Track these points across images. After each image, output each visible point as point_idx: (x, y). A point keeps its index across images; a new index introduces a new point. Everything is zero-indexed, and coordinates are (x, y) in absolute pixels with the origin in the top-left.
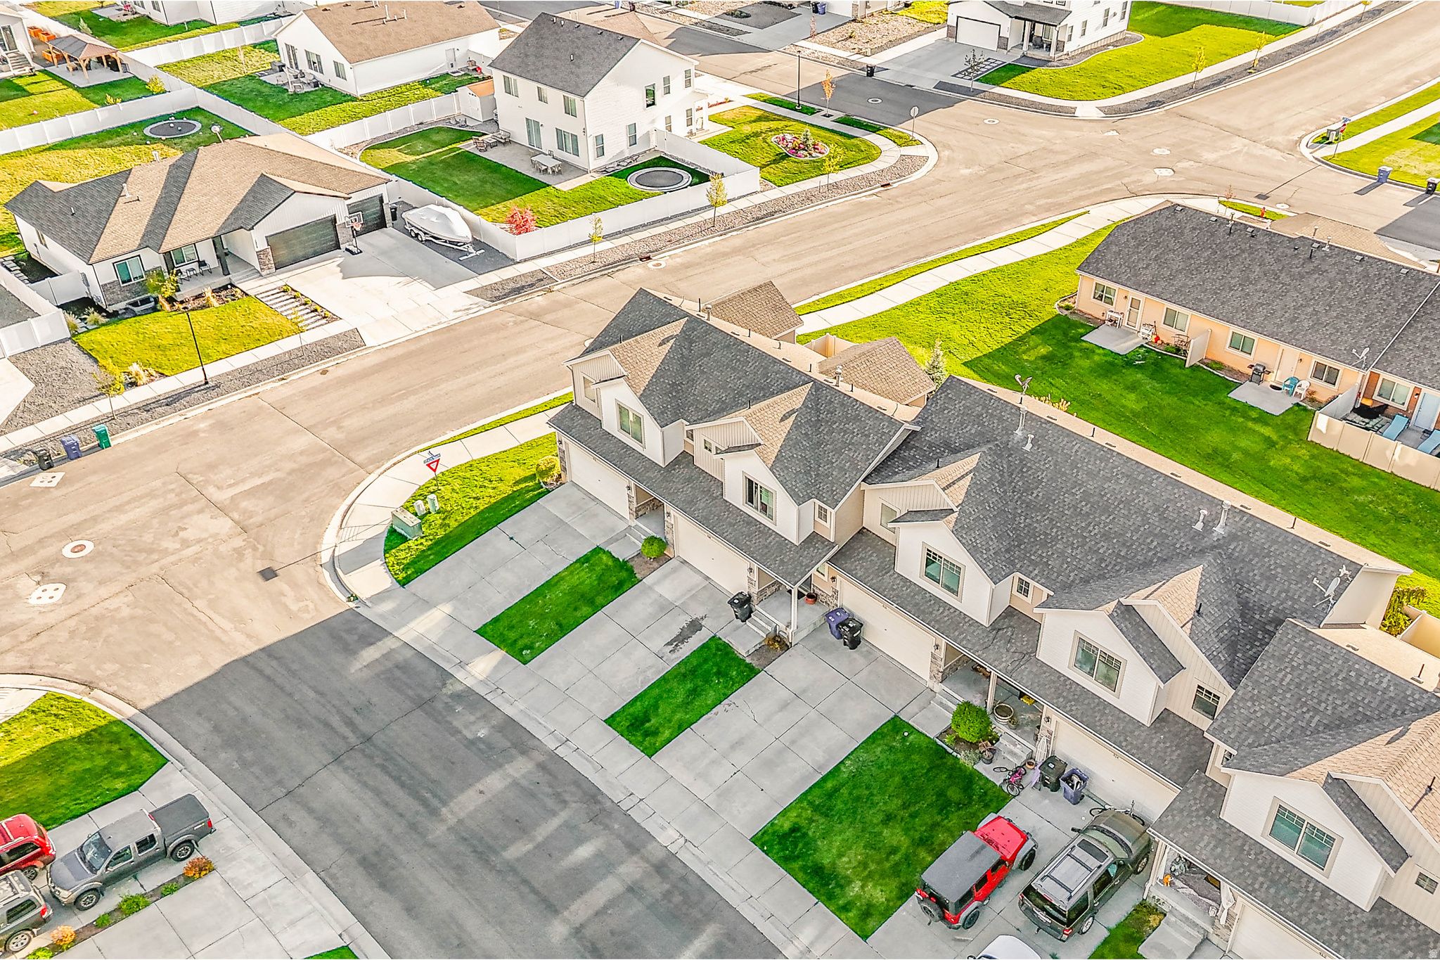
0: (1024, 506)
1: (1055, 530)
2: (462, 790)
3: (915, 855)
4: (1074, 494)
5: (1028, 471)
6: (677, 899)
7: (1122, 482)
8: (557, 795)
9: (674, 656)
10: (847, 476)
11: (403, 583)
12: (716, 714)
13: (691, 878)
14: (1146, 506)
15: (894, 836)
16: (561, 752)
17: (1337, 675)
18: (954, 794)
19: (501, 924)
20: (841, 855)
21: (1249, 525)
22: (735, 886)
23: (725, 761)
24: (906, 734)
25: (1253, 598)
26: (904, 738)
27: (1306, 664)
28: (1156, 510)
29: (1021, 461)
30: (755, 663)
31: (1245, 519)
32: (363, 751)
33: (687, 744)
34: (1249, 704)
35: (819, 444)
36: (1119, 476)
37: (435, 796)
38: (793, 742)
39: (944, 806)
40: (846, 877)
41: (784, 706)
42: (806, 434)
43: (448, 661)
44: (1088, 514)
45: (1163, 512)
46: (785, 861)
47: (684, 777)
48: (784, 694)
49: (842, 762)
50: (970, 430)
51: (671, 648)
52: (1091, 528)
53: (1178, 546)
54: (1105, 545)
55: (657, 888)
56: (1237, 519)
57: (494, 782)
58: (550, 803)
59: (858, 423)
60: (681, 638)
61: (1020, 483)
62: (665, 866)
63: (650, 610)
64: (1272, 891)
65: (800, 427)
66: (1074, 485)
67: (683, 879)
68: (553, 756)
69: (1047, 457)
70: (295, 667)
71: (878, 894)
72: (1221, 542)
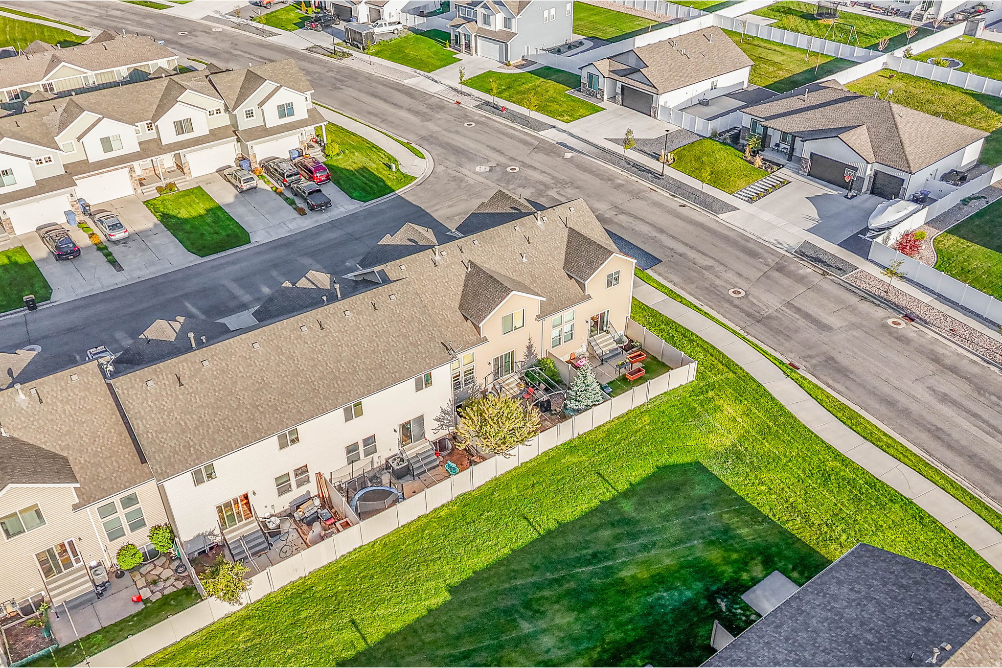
31: (189, 347)
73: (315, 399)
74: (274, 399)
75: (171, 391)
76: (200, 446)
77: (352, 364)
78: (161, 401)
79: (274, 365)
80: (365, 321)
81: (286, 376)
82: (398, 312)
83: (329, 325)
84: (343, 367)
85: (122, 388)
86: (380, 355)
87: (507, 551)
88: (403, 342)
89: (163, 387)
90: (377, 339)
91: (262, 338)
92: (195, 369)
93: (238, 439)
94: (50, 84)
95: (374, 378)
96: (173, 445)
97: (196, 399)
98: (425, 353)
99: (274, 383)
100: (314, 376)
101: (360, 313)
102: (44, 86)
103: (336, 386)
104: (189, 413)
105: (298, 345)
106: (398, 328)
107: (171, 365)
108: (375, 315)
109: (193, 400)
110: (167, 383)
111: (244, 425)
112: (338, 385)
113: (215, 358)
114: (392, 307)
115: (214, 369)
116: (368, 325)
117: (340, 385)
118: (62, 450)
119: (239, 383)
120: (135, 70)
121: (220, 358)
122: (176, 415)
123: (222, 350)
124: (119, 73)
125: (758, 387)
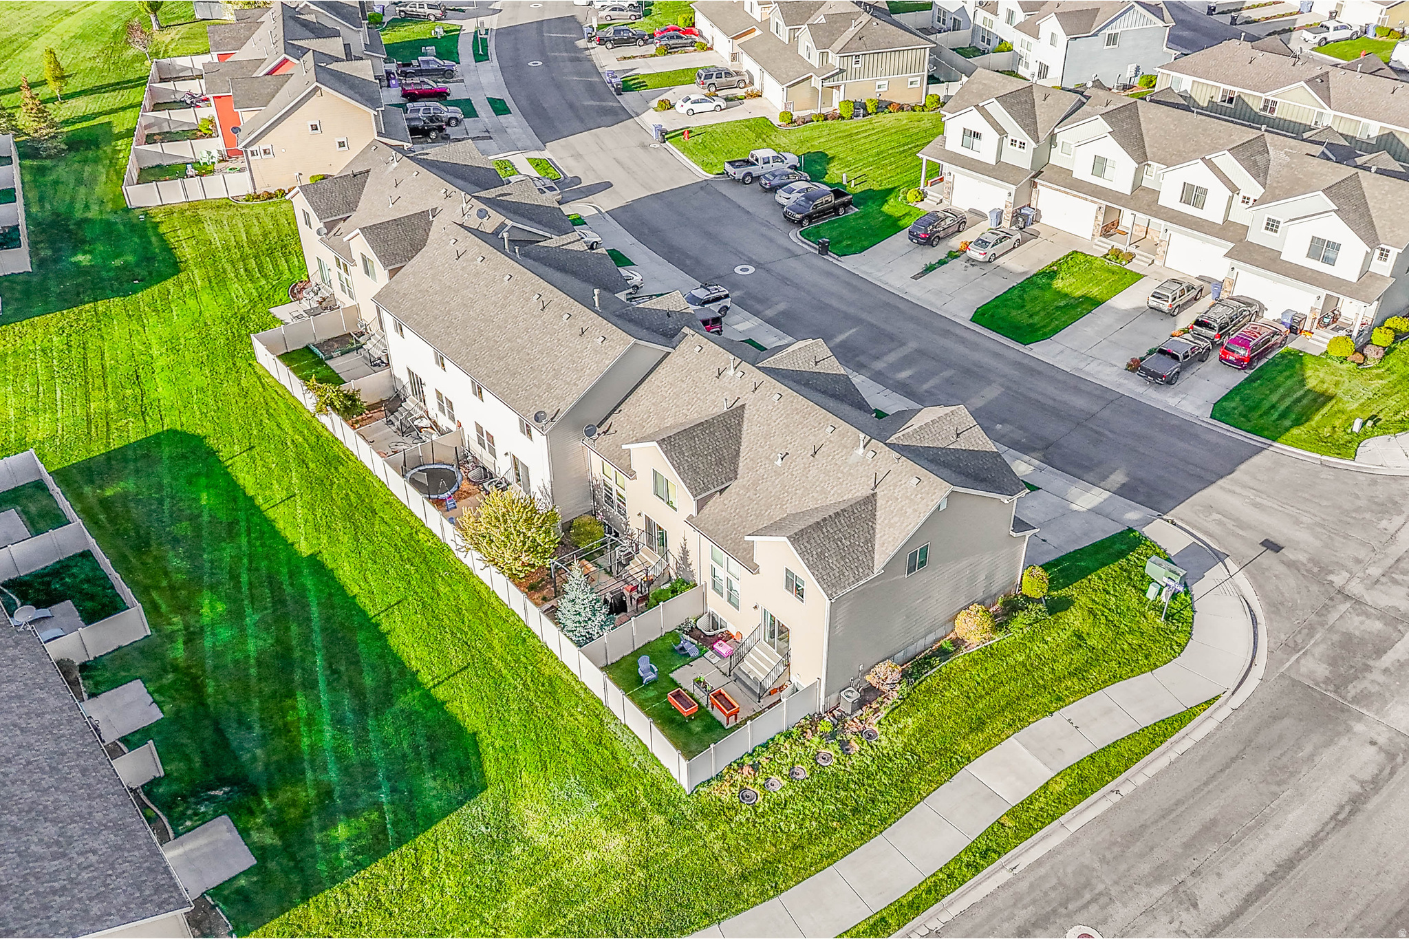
11: (1130, 530)
43: (1051, 472)
94: (1275, 103)
102: (1267, 101)
120: (1391, 134)
124: (1367, 127)
125: (705, 913)
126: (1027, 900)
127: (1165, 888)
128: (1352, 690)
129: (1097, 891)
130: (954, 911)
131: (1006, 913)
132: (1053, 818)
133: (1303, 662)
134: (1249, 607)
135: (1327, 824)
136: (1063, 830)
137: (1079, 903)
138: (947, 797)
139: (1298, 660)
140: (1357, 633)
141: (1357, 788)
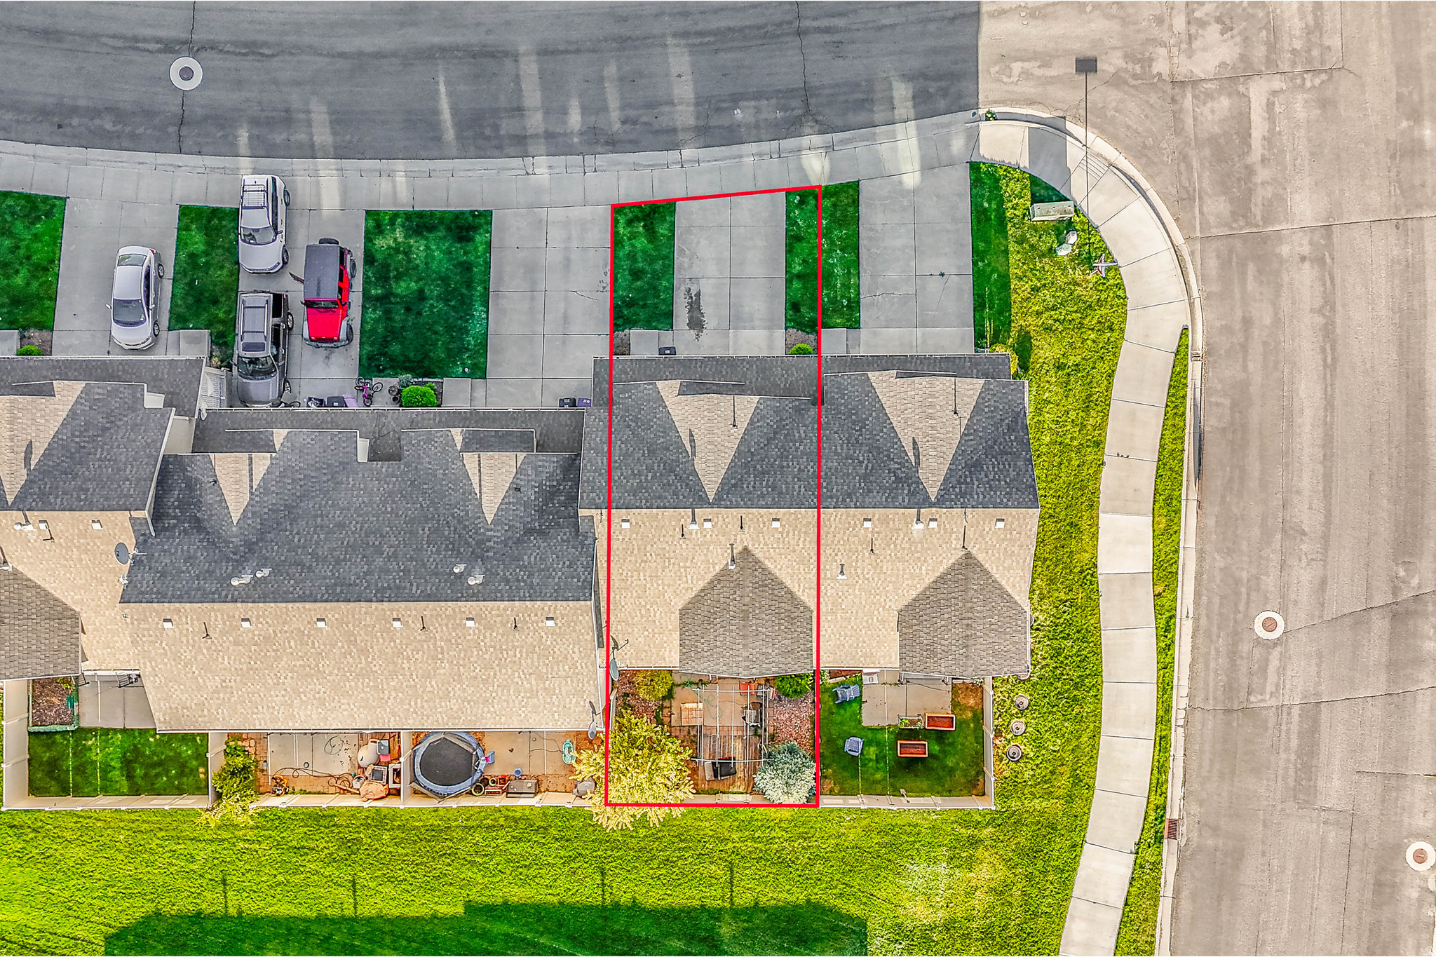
0: (430, 516)
1: (389, 509)
2: (693, 65)
3: (383, 287)
4: (391, 547)
5: (447, 546)
6: (488, 132)
7: (353, 578)
8: (635, 122)
9: (683, 288)
10: (598, 439)
11: (974, 167)
12: (605, 274)
13: (496, 153)
14: (320, 566)
15: (405, 287)
16: (673, 155)
17: (94, 490)
18: (395, 348)
19: (558, 17)
20: (428, 247)
21: (224, 593)
22: (470, 173)
23: (563, 246)
24: (466, 370)
25: (196, 538)
26: (463, 364)
27: (119, 486)
28: (310, 568)
29: (459, 553)
30: (621, 334)
31: (230, 596)
32: (790, 23)
33: (600, 236)
34: (149, 441)
35: (652, 452)
36: (358, 581)
37: (701, 44)
38: (533, 299)
39: (393, 334)
40: (410, 237)
41: (566, 319)
42: (668, 449)
43: (842, 142)
44: (367, 536)
45: (302, 569)
46: (458, 215)
47: (576, 212)
48: (575, 328)
49: (487, 312)
50: (529, 558)
51: (693, 293)
52: (358, 526)
53: (276, 548)
54: (337, 519)
55: (507, 126)
56: (236, 593)
57: (684, 90)
58: (632, 113)
59: (628, 488)
60: (695, 304)
61: (446, 533)
62: (520, 144)
63: (747, 309)
64: (110, 371)
65: (678, 448)
66: (395, 555)
67: (499, 147)
68: (676, 146)
69: (436, 567)
70: (932, 27)
71: (381, 243)
72: (240, 568)
73: (379, 710)
74: (325, 693)
75: (194, 641)
76: (217, 710)
77: (447, 686)
78: (178, 647)
79: (338, 653)
80: (492, 641)
81: (351, 672)
82: (549, 643)
83: (436, 628)
84: (432, 686)
85: (132, 618)
86: (491, 689)
87: (555, 900)
88: (534, 683)
89: (185, 632)
90: (497, 668)
91: (333, 616)
92: (231, 625)
93: (264, 719)
95: (469, 712)
96: (184, 699)
97: (223, 659)
98: (558, 706)
99: (331, 673)
100: (388, 684)
101: (489, 627)
103: (413, 703)
104: (211, 672)
105: (381, 640)
106: (536, 664)
107: (200, 610)
108: (511, 637)
109: (220, 660)
110: (191, 629)
111: (277, 708)
112: (416, 704)
113: (261, 620)
114: (543, 634)
115: (257, 632)
116: (495, 648)
117: (419, 705)
118: (74, 603)
119: (285, 659)
121: (267, 623)
122: (194, 669)
123: (274, 613)
125: (1073, 847)
126: (1215, 629)
127: (1278, 536)
128: (1257, 211)
129: (1245, 581)
130: (1185, 682)
131: (1213, 652)
132: (1177, 551)
133: (1205, 210)
134: (1125, 174)
135: (1325, 375)
136: (1188, 551)
137: (1243, 601)
138: (1109, 610)
139: (1201, 212)
140: (1217, 129)
141: (1320, 320)
